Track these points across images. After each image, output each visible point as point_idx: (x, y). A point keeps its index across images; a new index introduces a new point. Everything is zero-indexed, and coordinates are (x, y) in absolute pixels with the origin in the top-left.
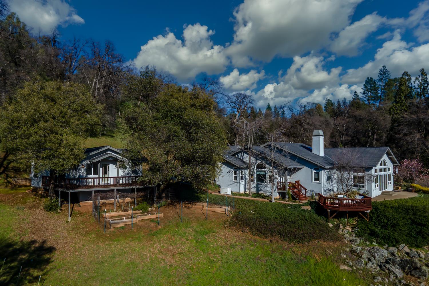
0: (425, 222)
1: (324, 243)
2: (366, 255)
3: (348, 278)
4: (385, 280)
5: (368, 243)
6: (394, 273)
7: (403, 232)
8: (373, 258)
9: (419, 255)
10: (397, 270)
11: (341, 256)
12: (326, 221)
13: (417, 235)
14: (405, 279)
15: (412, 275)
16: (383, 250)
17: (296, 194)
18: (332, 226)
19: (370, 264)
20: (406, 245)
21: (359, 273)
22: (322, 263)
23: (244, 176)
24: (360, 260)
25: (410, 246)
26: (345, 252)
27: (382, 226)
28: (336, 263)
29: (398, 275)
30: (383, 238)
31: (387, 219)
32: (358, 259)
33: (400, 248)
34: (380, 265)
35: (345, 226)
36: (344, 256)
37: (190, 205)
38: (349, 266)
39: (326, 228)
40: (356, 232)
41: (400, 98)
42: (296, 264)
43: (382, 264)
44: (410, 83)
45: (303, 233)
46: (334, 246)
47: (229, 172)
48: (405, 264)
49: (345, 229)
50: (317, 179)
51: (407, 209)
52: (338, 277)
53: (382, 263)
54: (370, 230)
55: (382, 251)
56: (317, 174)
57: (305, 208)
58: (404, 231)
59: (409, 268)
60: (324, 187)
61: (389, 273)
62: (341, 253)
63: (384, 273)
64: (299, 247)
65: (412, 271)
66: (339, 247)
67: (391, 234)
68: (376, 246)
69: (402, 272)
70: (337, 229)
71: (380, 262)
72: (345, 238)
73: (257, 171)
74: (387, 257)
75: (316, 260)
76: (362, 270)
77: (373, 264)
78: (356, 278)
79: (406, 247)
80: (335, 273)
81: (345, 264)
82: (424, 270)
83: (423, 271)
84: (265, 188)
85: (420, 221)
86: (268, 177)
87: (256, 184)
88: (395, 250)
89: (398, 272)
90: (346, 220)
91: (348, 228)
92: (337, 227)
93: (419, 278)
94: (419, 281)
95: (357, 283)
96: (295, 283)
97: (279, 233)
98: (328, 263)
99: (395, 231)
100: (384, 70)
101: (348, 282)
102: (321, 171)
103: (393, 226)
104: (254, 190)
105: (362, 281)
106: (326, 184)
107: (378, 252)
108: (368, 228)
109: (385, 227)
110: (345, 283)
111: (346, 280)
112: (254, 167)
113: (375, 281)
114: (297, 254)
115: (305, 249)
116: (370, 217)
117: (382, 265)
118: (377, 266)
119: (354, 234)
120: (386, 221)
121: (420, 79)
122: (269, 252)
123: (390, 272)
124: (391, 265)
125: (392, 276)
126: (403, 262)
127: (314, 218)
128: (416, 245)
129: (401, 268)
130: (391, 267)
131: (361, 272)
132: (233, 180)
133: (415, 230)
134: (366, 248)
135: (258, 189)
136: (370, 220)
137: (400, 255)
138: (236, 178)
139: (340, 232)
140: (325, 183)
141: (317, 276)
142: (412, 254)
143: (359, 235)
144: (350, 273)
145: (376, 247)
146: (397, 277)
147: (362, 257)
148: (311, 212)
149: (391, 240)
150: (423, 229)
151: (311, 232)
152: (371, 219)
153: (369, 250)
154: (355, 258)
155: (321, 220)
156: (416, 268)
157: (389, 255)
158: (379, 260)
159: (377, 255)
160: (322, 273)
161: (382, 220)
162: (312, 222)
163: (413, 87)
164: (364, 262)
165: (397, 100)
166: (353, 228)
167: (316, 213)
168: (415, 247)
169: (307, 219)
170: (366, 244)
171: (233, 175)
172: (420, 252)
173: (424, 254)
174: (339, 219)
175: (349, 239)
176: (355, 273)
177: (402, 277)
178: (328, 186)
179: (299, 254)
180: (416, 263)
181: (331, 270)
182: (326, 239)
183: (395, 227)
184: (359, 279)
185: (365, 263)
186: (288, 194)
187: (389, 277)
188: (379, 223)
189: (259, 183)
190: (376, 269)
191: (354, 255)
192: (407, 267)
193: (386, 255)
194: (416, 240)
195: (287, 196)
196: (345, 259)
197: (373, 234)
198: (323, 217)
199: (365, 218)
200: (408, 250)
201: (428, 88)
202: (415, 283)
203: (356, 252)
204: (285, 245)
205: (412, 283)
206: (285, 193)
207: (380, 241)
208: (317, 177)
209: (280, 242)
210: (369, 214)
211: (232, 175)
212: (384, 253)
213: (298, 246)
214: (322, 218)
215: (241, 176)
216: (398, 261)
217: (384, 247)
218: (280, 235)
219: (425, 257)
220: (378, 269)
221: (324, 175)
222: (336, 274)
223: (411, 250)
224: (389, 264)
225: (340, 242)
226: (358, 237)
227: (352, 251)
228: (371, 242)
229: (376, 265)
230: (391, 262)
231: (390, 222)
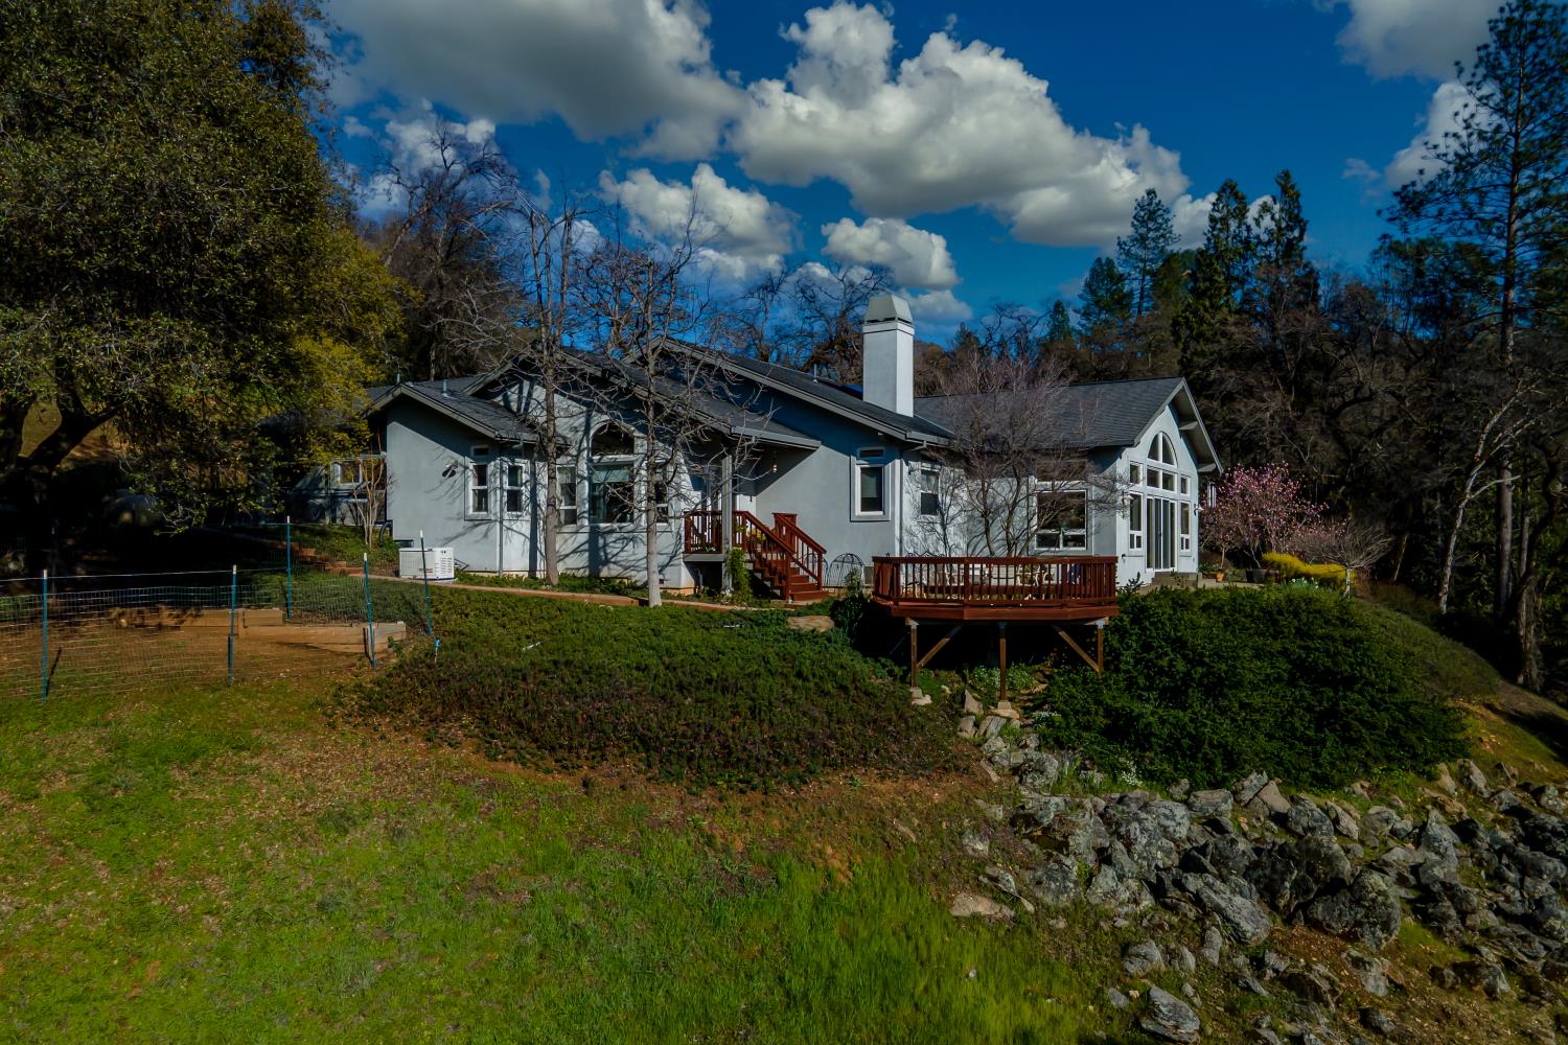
0: (1351, 665)
1: (880, 786)
2: (1085, 836)
3: (988, 962)
4: (1181, 957)
5: (1098, 777)
6: (1226, 919)
7: (1256, 717)
8: (1119, 846)
9: (1336, 821)
10: (1238, 900)
11: (962, 848)
12: (903, 679)
13: (1319, 729)
14: (1279, 947)
15: (1314, 924)
16: (1169, 803)
17: (773, 572)
18: (927, 700)
19: (1106, 879)
20: (1270, 778)
21: (1051, 931)
22: (857, 888)
23: (525, 491)
24: (1059, 862)
25: (1291, 780)
26: (984, 827)
27: (1163, 692)
28: (933, 888)
29: (1247, 927)
30: (1167, 750)
31: (1184, 657)
32: (1050, 855)
33: (1247, 796)
34: (1154, 881)
35: (989, 702)
36: (980, 847)
37: (167, 616)
38: (998, 895)
39: (897, 709)
40: (1043, 727)
41: (1211, 280)
42: (710, 902)
43: (1164, 875)
44: (1244, 227)
45: (773, 738)
46: (930, 799)
47: (453, 473)
48: (1279, 866)
49: (993, 714)
50: (874, 502)
51: (1270, 613)
52: (939, 960)
53: (1167, 869)
54: (1109, 712)
55: (1163, 810)
56: (875, 475)
57: (803, 623)
58: (1263, 710)
59: (1299, 887)
60: (905, 538)
61: (1198, 920)
62: (961, 834)
63: (1175, 920)
64: (746, 811)
65: (1312, 901)
66: (955, 804)
67: (1205, 725)
68: (1136, 787)
69: (1262, 910)
70: (951, 717)
71: (1157, 867)
72: (990, 760)
73: (594, 467)
74: (1189, 839)
75: (829, 877)
76: (1067, 915)
77: (1121, 878)
78: (1031, 962)
79: (1273, 785)
80: (922, 943)
81: (979, 888)
82: (1380, 893)
83: (1374, 900)
84: (630, 547)
85: (1328, 662)
86: (641, 490)
87: (587, 530)
88: (1226, 802)
89: (1244, 912)
90: (997, 673)
91: (1006, 709)
92: (953, 709)
93: (1351, 937)
94: (1354, 953)
95: (1037, 987)
96: (681, 1015)
97: (642, 740)
98: (891, 891)
99: (1223, 712)
100: (1150, 204)
101: (992, 986)
102: (892, 460)
103: (1215, 688)
104: (578, 563)
105: (1064, 975)
106: (916, 529)
107: (1143, 815)
108: (1098, 703)
109: (1174, 695)
110: (970, 995)
111: (978, 975)
112: (580, 451)
113: (1133, 968)
114: (726, 850)
115: (776, 822)
116: (1109, 654)
117: (1168, 882)
118: (1141, 889)
119: (1034, 736)
120: (1181, 666)
121: (1277, 207)
122: (564, 844)
123: (1207, 914)
124: (1210, 879)
125: (1216, 937)
126: (1264, 859)
127: (842, 667)
128: (1314, 775)
129: (1258, 891)
130: (1210, 886)
131: (1062, 924)
132: (471, 511)
133: (1309, 709)
134: (1088, 804)
135: (596, 553)
136: (1106, 666)
137: (1246, 828)
138: (482, 498)
139: (968, 730)
140: (909, 522)
141: (819, 965)
142: (1304, 821)
143: (1054, 741)
144: (1002, 933)
145: (1138, 793)
146: (1239, 941)
147: (1066, 845)
148: (829, 640)
149: (1205, 758)
150: (1345, 698)
151: (818, 730)
152: (1112, 662)
153: (1101, 809)
154: (1031, 854)
155: (874, 675)
156: (1334, 886)
157: (1196, 828)
158: (1150, 858)
159: (1143, 830)
160: (851, 945)
161: (1164, 662)
162: (829, 686)
163: (1254, 241)
164: (1075, 868)
165: (1202, 285)
166: (1026, 711)
167: (854, 646)
168: (1311, 785)
169: (805, 671)
170: (1091, 780)
171: (472, 485)
172: (1339, 810)
173: (1355, 818)
174: (966, 672)
175: (1005, 763)
176: (1029, 932)
177: (1266, 936)
178: (925, 540)
179: (739, 846)
180: (1330, 860)
181: (905, 928)
182: (894, 763)
183: (1225, 696)
184: (1046, 963)
185: (1079, 876)
186: (734, 571)
187: (1203, 941)
188: (1148, 677)
189: (602, 525)
190: (1136, 902)
191: (1029, 836)
192: (1287, 884)
193: (1183, 832)
194: (1316, 755)
195: (727, 582)
196: (981, 863)
197: (1122, 731)
198: (889, 662)
199: (1085, 656)
200: (1281, 804)
201: (1302, 244)
202: (1332, 967)
203: (1037, 824)
204: (667, 803)
205: (1321, 968)
206: (720, 563)
207: (1152, 763)
208: (873, 494)
209: (640, 785)
210: (1106, 640)
211: (465, 485)
212: (1172, 817)
213: (737, 802)
214: (884, 666)
215: (507, 486)
216: (1244, 852)
217: (1174, 790)
218: (647, 751)
219: (1363, 832)
220: (1147, 901)
221: (904, 482)
222: (928, 943)
223: (1293, 800)
224: (1201, 870)
225: (965, 780)
226: (1051, 749)
227: (1023, 820)
228: (1114, 771)
229: (1134, 884)
230: (1206, 862)
231: (1200, 670)
